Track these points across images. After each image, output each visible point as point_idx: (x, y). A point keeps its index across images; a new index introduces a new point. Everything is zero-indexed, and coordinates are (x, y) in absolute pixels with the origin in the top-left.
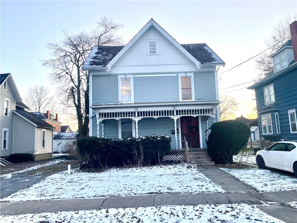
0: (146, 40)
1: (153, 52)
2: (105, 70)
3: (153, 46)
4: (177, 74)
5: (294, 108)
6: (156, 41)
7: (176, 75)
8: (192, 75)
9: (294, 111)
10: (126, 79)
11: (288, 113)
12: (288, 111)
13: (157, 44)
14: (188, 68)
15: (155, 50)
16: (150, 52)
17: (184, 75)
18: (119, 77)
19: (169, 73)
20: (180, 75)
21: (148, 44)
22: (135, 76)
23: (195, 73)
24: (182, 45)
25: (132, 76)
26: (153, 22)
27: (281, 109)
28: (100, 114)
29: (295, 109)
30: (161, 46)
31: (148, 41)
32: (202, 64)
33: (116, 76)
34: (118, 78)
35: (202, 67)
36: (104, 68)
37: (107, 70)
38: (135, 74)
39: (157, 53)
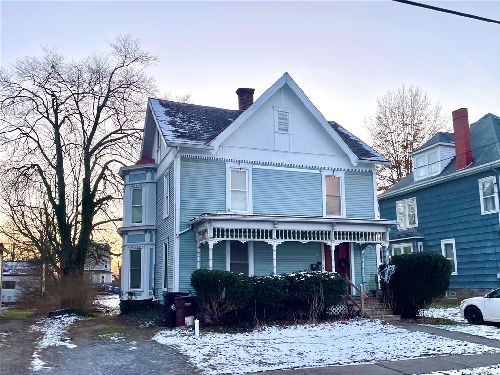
0: (273, 107)
1: (284, 128)
2: (207, 151)
3: (283, 119)
4: (320, 171)
5: (452, 237)
6: (288, 111)
7: (318, 172)
8: (342, 174)
9: (452, 241)
10: (242, 170)
11: (441, 245)
12: (441, 240)
13: (290, 116)
14: (336, 163)
15: (287, 125)
16: (279, 129)
17: (331, 173)
18: (228, 165)
19: (308, 168)
20: (324, 173)
21: (276, 114)
22: (255, 166)
23: (347, 172)
24: (329, 122)
25: (249, 166)
26: (288, 79)
27: (427, 238)
28: (214, 230)
29: (454, 239)
30: (296, 120)
31: (277, 108)
32: (360, 159)
33: (223, 163)
34: (225, 167)
35: (359, 165)
36: (206, 147)
37: (211, 151)
38: (254, 163)
39: (291, 131)
